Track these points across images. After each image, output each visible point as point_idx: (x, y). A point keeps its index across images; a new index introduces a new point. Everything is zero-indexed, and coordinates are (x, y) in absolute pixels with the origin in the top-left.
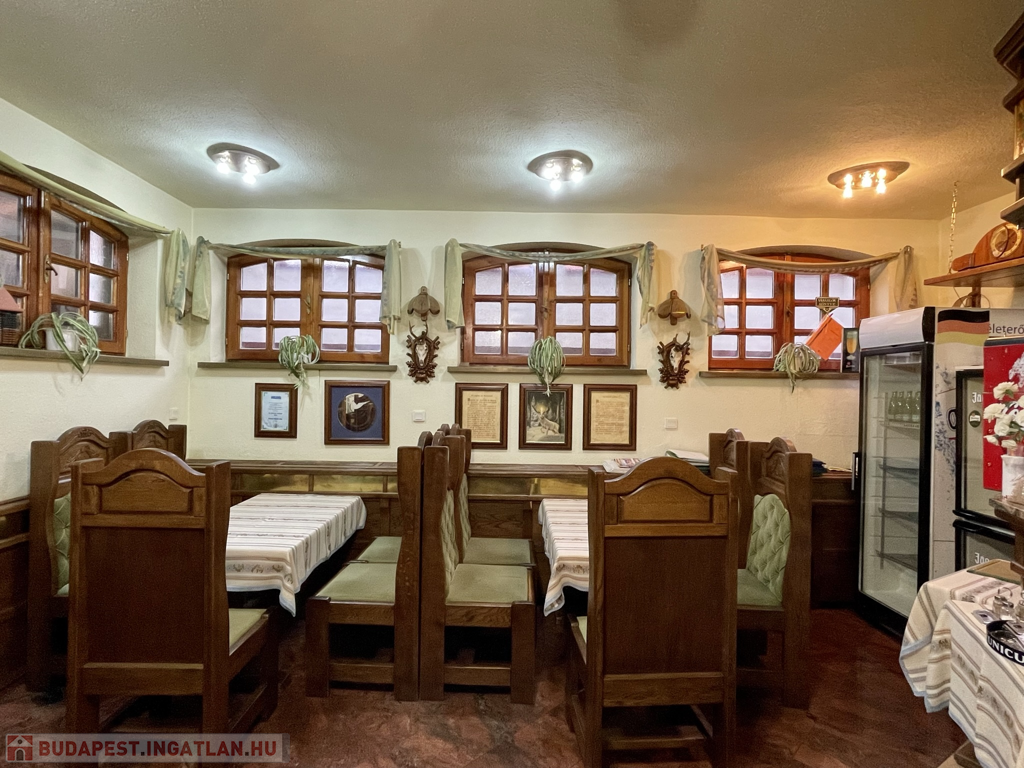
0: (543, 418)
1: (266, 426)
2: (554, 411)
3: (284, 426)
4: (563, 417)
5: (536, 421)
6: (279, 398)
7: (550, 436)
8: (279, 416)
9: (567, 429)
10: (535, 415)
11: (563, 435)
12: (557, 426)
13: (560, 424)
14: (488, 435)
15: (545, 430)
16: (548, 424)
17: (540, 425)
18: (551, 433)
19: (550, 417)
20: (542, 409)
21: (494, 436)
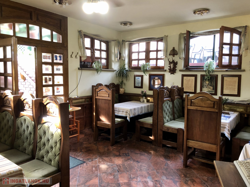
0: (207, 85)
1: (136, 85)
2: (211, 83)
3: (140, 85)
4: (214, 85)
5: (205, 86)
6: (139, 78)
7: (210, 91)
8: (139, 83)
9: (216, 89)
10: (205, 84)
11: (214, 91)
12: (212, 88)
13: (213, 87)
14: (191, 90)
15: (208, 89)
16: (209, 87)
17: (206, 87)
18: (210, 90)
19: (210, 85)
20: (207, 82)
21: (192, 90)
